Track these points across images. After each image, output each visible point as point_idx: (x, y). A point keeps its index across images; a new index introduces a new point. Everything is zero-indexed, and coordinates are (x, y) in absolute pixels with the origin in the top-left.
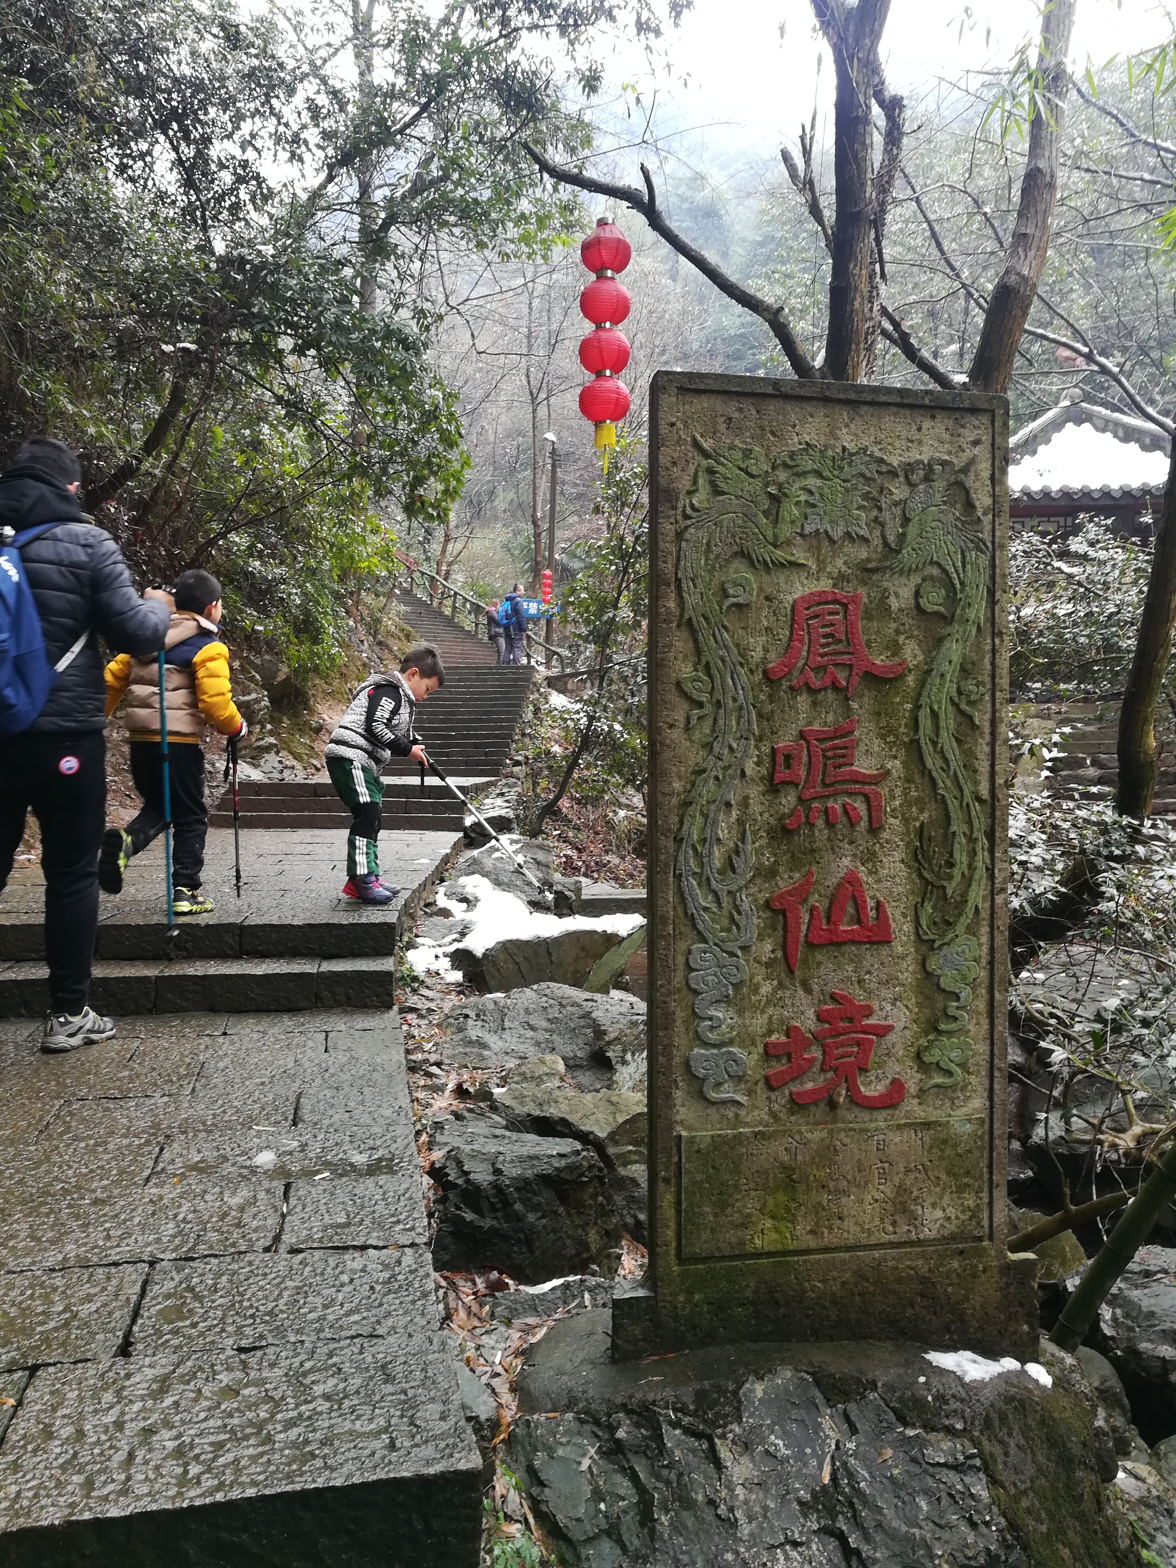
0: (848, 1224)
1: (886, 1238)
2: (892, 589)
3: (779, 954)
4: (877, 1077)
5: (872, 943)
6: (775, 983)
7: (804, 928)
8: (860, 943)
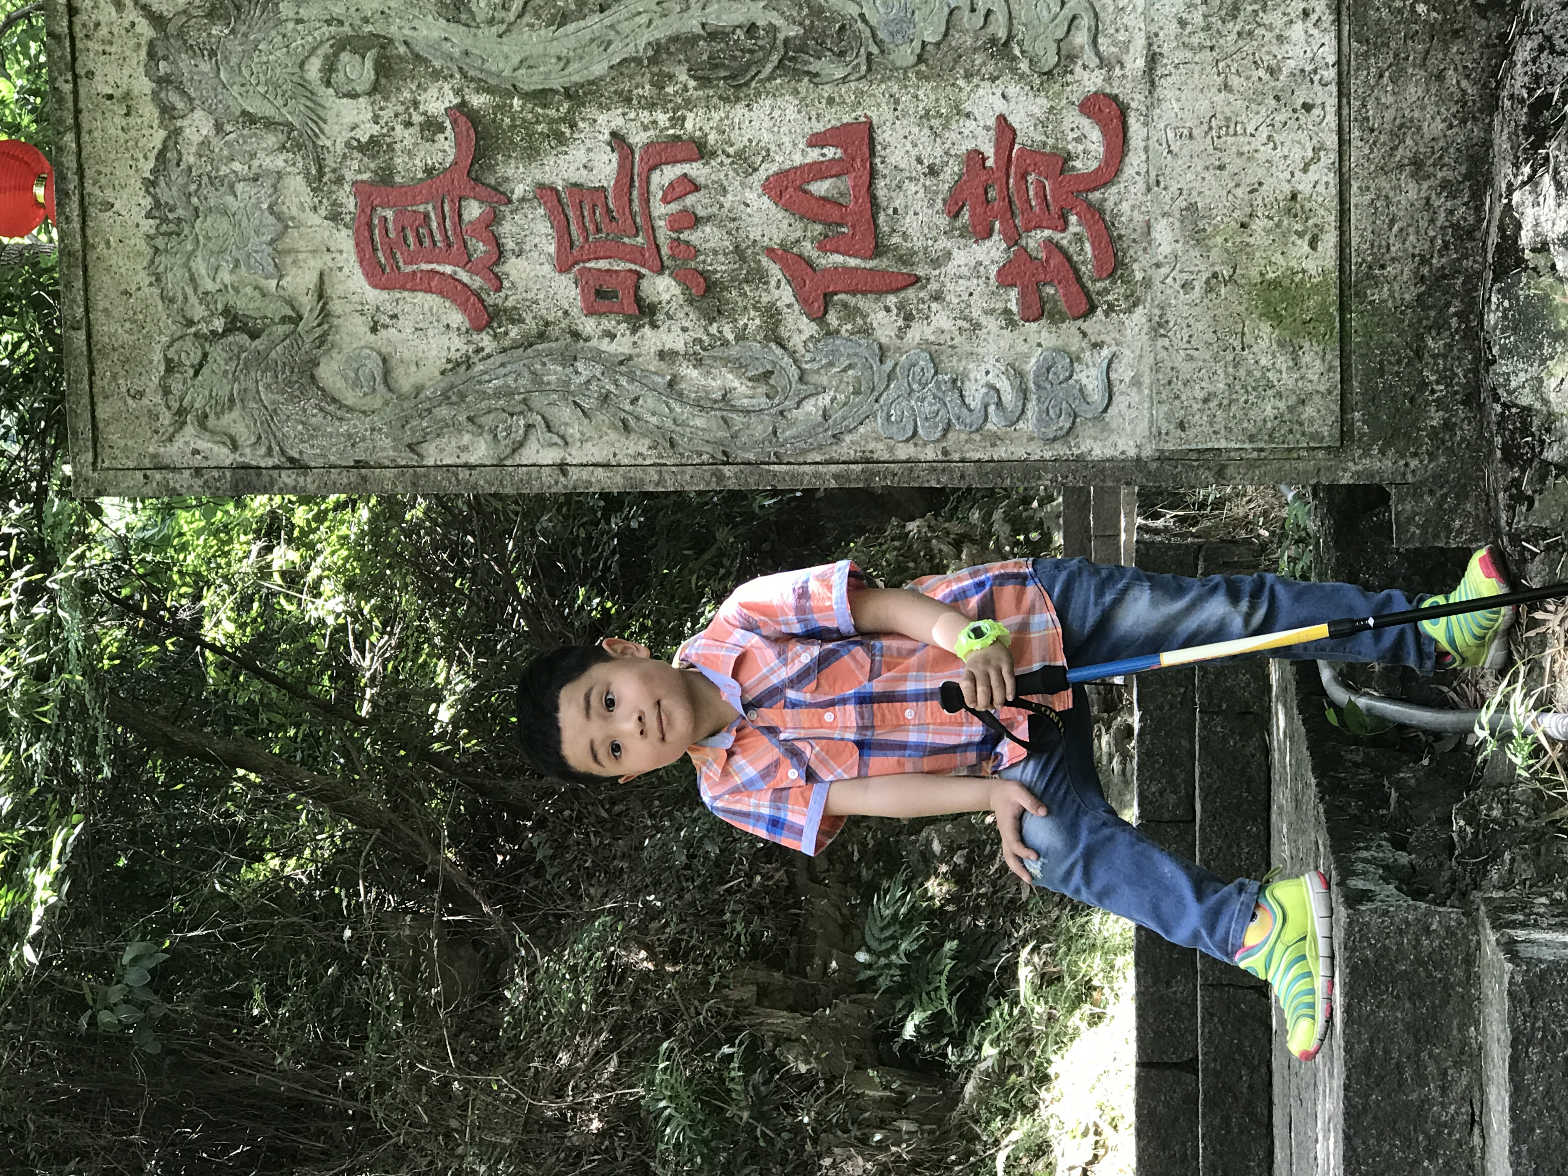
0: (1304, 185)
1: (1331, 120)
2: (346, 135)
3: (892, 300)
4: (1078, 140)
5: (872, 153)
6: (934, 306)
7: (853, 262)
8: (873, 174)
